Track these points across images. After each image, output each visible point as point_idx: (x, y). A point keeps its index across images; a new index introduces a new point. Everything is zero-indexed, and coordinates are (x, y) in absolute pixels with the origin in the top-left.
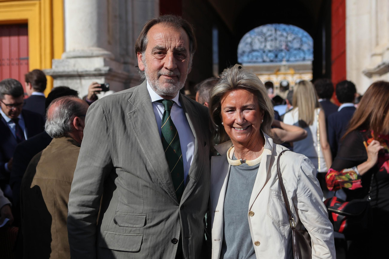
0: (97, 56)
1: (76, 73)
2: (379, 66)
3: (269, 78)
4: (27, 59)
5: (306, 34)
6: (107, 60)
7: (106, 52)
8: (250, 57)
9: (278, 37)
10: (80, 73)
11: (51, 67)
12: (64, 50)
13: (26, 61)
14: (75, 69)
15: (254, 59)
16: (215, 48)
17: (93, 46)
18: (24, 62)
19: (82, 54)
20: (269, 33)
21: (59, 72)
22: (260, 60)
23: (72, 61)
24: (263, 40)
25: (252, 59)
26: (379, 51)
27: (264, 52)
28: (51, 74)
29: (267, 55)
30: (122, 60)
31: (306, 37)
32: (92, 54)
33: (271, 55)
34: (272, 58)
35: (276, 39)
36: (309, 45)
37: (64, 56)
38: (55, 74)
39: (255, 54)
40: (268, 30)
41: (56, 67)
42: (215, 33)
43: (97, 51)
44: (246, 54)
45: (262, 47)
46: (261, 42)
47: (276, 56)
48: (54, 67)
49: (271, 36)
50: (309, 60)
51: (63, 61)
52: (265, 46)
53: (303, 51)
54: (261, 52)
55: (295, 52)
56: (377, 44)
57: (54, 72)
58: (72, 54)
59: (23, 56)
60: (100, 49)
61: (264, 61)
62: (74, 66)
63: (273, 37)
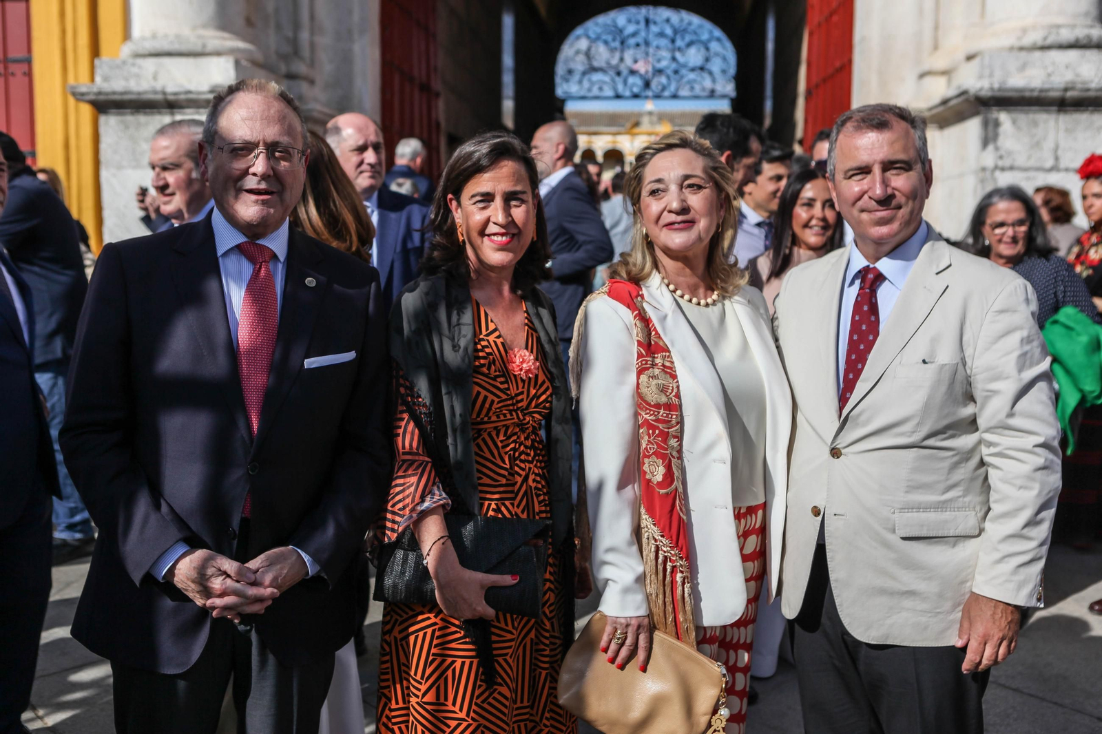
0: (218, 54)
1: (159, 97)
2: (945, 102)
3: (614, 142)
4: (28, 61)
5: (718, 33)
6: (244, 63)
7: (241, 44)
8: (586, 84)
9: (651, 37)
10: (171, 98)
11: (92, 79)
12: (127, 35)
13: (25, 68)
14: (158, 86)
15: (595, 92)
16: (508, 60)
17: (204, 26)
18: (18, 69)
19: (176, 47)
20: (631, 29)
21: (114, 93)
22: (609, 92)
23: (150, 64)
24: (617, 44)
25: (590, 90)
26: (940, 62)
27: (619, 74)
28: (92, 97)
29: (625, 82)
30: (283, 68)
31: (718, 40)
32: (204, 46)
33: (636, 82)
34: (636, 90)
35: (647, 43)
36: (725, 59)
37: (126, 50)
38: (102, 98)
39: (597, 77)
40: (629, 21)
41: (106, 79)
42: (508, 21)
43: (217, 39)
44: (577, 77)
45: (615, 61)
46: (613, 50)
47: (647, 85)
48: (98, 79)
49: (634, 34)
50: (724, 96)
51: (124, 62)
52: (622, 60)
53: (711, 73)
54: (612, 73)
55: (692, 76)
56: (936, 47)
57: (100, 93)
58: (149, 46)
59: (15, 52)
60: (226, 35)
61: (618, 97)
62: (155, 78)
63: (639, 39)
